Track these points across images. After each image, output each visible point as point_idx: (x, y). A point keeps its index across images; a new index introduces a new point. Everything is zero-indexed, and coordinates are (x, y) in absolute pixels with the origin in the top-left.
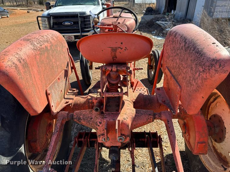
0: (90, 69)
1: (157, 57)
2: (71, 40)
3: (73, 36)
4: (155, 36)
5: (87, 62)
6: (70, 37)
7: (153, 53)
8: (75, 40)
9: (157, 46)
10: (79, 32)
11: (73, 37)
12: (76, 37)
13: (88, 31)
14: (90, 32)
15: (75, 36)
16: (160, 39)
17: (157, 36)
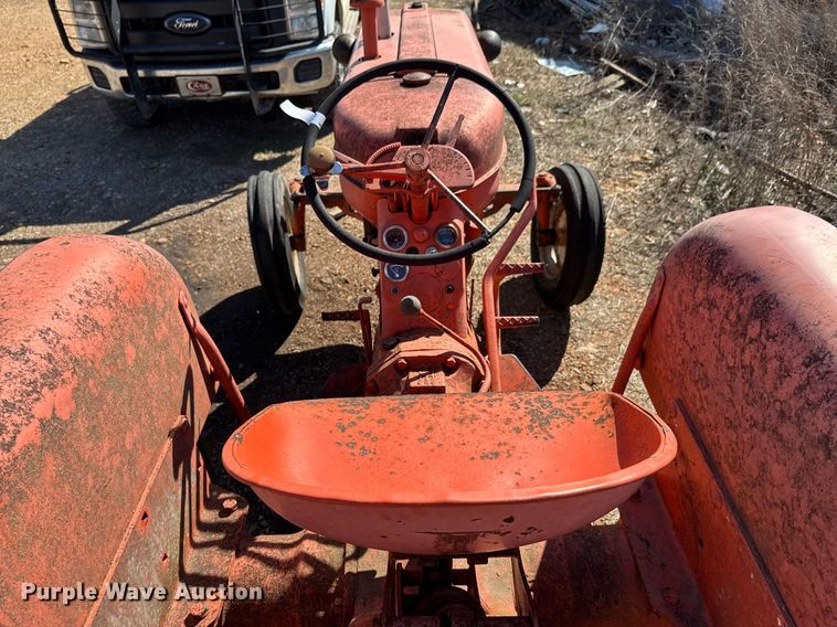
0: (293, 248)
1: (579, 201)
2: (209, 95)
3: (216, 78)
4: (547, 56)
5: (281, 229)
6: (203, 82)
7: (559, 187)
8: (223, 92)
9: (560, 110)
10: (236, 61)
11: (215, 82)
12: (227, 82)
13: (279, 57)
14: (287, 58)
15: (220, 77)
16: (567, 71)
17: (555, 59)
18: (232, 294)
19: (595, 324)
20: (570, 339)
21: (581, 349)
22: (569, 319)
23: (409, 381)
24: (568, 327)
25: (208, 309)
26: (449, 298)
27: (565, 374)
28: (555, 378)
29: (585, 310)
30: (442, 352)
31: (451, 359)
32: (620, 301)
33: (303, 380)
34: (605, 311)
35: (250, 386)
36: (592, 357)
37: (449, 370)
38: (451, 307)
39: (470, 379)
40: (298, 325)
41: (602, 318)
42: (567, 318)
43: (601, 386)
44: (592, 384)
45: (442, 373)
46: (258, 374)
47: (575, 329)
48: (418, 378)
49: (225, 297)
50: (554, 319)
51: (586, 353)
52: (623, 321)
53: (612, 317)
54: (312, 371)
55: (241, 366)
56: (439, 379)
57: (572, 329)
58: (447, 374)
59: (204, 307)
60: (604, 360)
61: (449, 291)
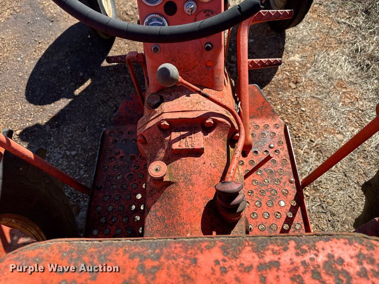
18: (73, 24)
19: (301, 41)
20: (285, 52)
21: (292, 58)
22: (285, 38)
23: (171, 142)
24: (284, 43)
25: (59, 35)
26: (208, 55)
27: (280, 76)
28: (273, 79)
29: (295, 31)
30: (200, 114)
31: (210, 121)
32: (317, 24)
33: (119, 84)
34: (307, 31)
35: (87, 88)
36: (297, 64)
37: (207, 130)
38: (209, 64)
39: (226, 136)
40: (114, 45)
41: (305, 36)
42: (283, 36)
43: (301, 84)
44: (296, 83)
45: (201, 133)
46: (92, 80)
47: (288, 45)
48: (179, 139)
49: (69, 27)
50: (276, 38)
51: (294, 61)
52: (318, 39)
53: (311, 36)
54: (124, 78)
55: (81, 74)
56: (198, 140)
57: (286, 45)
58: (205, 134)
59: (56, 34)
60: (304, 66)
61: (208, 49)
